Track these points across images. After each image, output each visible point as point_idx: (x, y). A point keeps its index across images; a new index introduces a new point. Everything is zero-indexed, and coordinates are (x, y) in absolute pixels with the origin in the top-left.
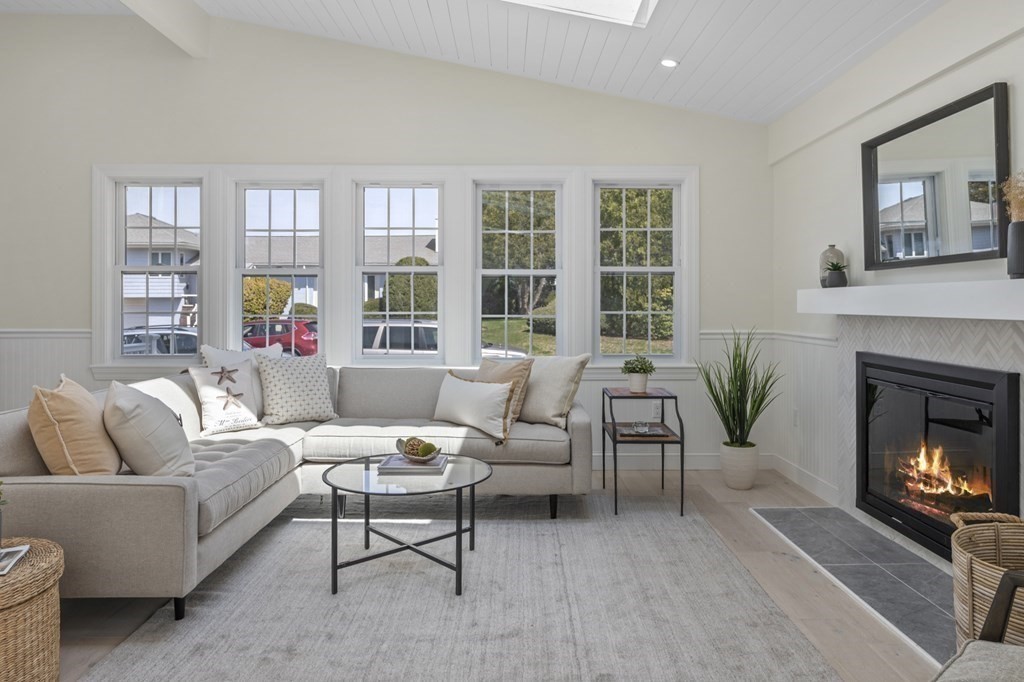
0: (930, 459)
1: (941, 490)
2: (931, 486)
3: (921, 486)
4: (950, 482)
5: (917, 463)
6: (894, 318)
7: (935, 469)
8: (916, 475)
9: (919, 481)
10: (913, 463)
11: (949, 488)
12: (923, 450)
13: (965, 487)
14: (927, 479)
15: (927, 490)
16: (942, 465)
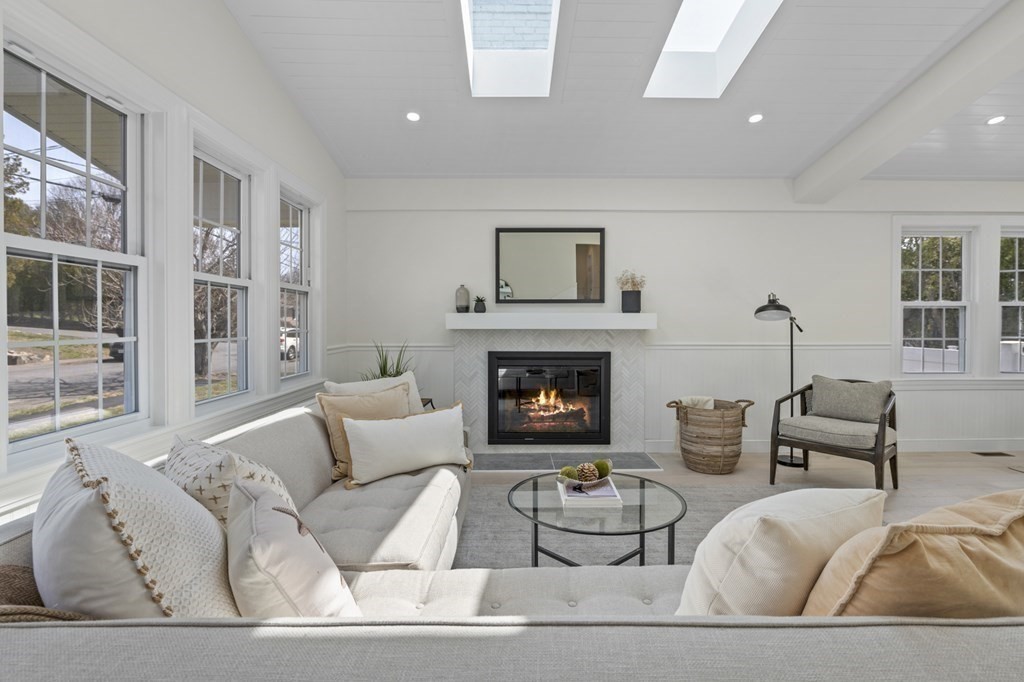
0: (547, 396)
1: (557, 411)
2: (549, 411)
3: (542, 413)
4: (562, 406)
5: (538, 401)
6: (519, 331)
7: (552, 401)
8: (537, 407)
9: (540, 410)
10: (534, 400)
11: (561, 410)
12: (542, 393)
13: (571, 407)
14: (546, 408)
15: (547, 414)
16: (556, 399)
